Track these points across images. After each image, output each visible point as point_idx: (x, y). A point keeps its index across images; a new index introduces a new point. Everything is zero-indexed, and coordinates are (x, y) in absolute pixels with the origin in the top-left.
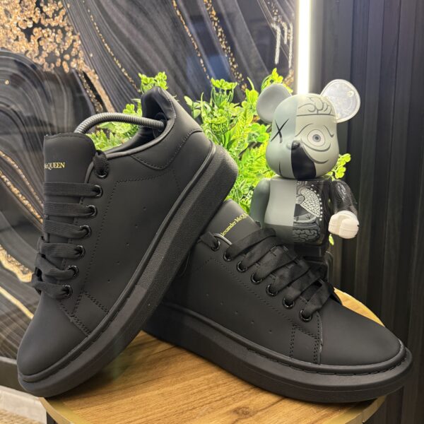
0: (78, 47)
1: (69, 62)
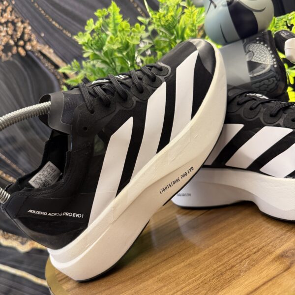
0: (30, 32)
1: (24, 47)
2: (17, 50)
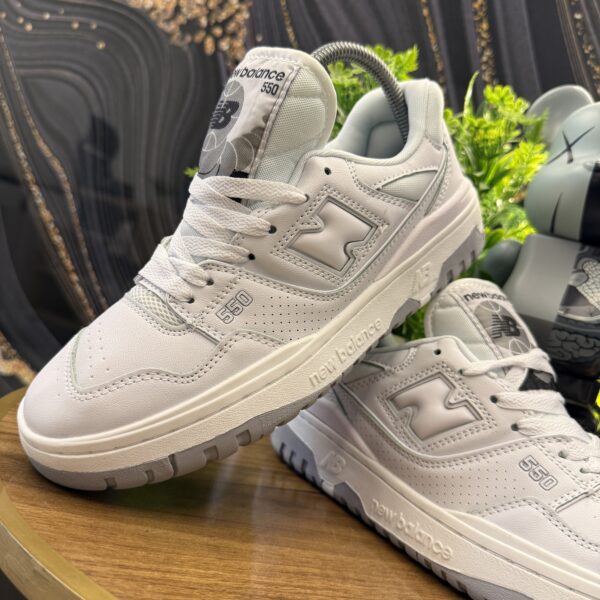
0: (242, 23)
1: (217, 40)
2: (204, 38)
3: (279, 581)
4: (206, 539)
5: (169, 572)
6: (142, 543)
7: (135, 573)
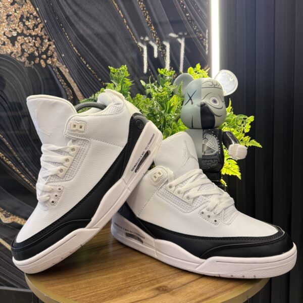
0: (53, 50)
1: (45, 60)
2: (39, 61)
3: (129, 281)
4: (105, 276)
5: (97, 291)
6: (87, 285)
7: (88, 295)
